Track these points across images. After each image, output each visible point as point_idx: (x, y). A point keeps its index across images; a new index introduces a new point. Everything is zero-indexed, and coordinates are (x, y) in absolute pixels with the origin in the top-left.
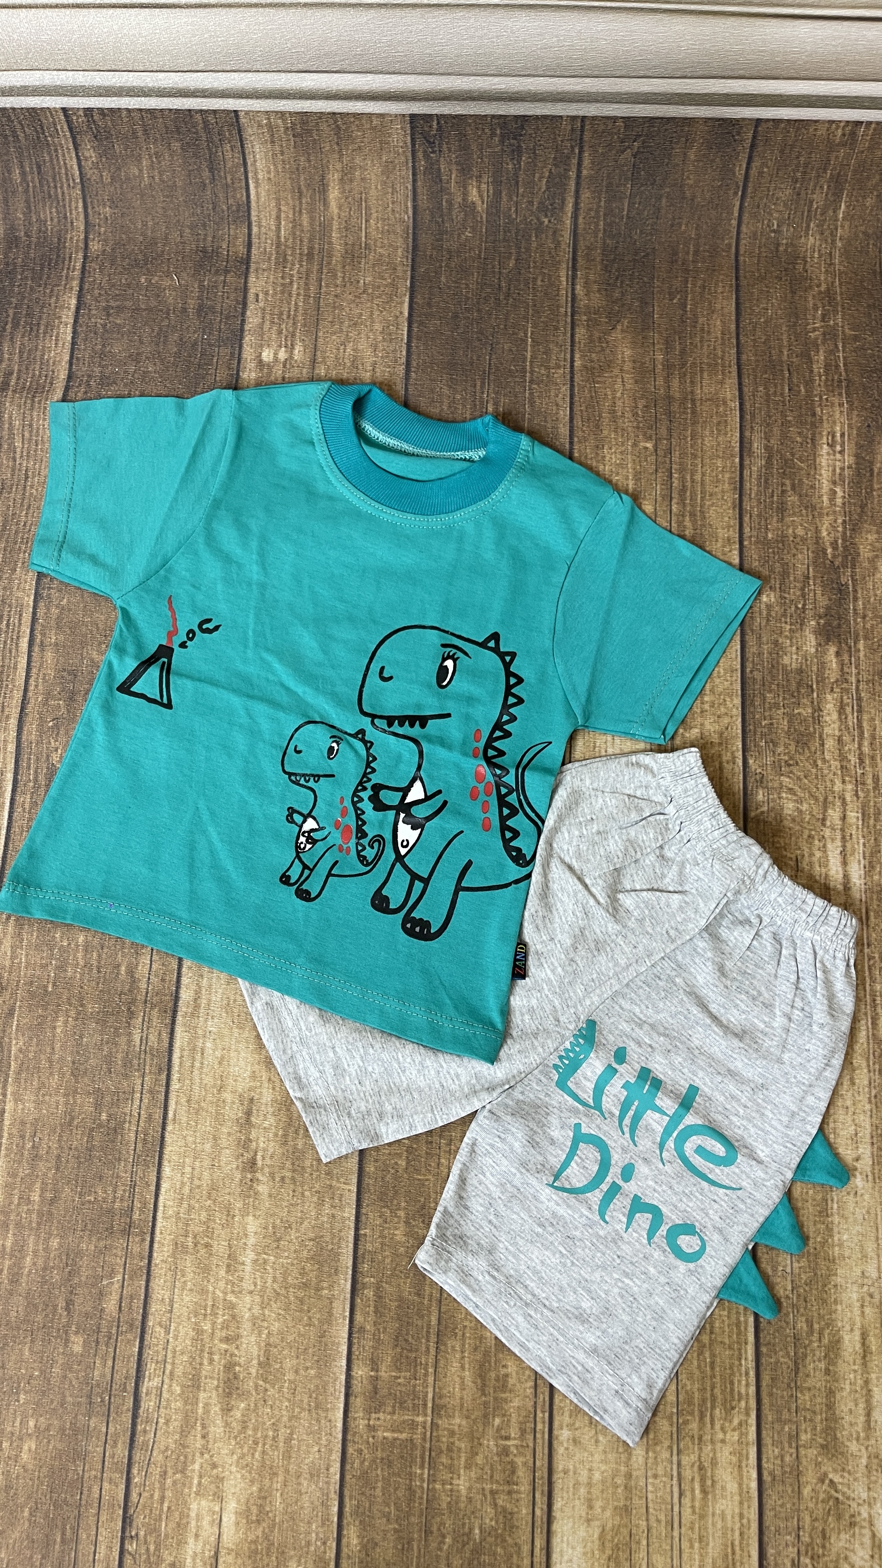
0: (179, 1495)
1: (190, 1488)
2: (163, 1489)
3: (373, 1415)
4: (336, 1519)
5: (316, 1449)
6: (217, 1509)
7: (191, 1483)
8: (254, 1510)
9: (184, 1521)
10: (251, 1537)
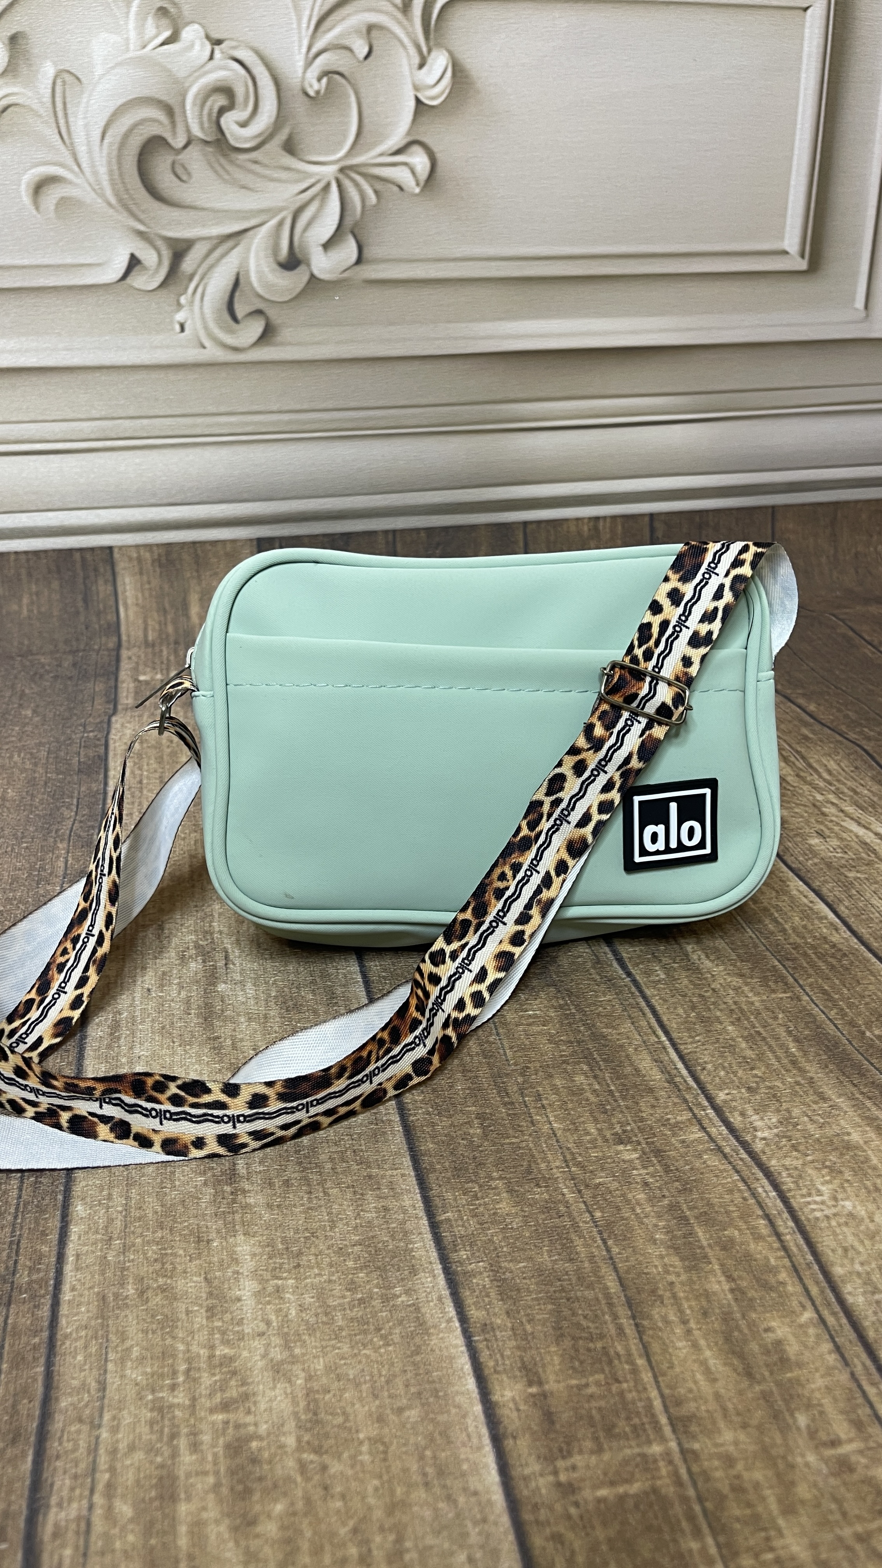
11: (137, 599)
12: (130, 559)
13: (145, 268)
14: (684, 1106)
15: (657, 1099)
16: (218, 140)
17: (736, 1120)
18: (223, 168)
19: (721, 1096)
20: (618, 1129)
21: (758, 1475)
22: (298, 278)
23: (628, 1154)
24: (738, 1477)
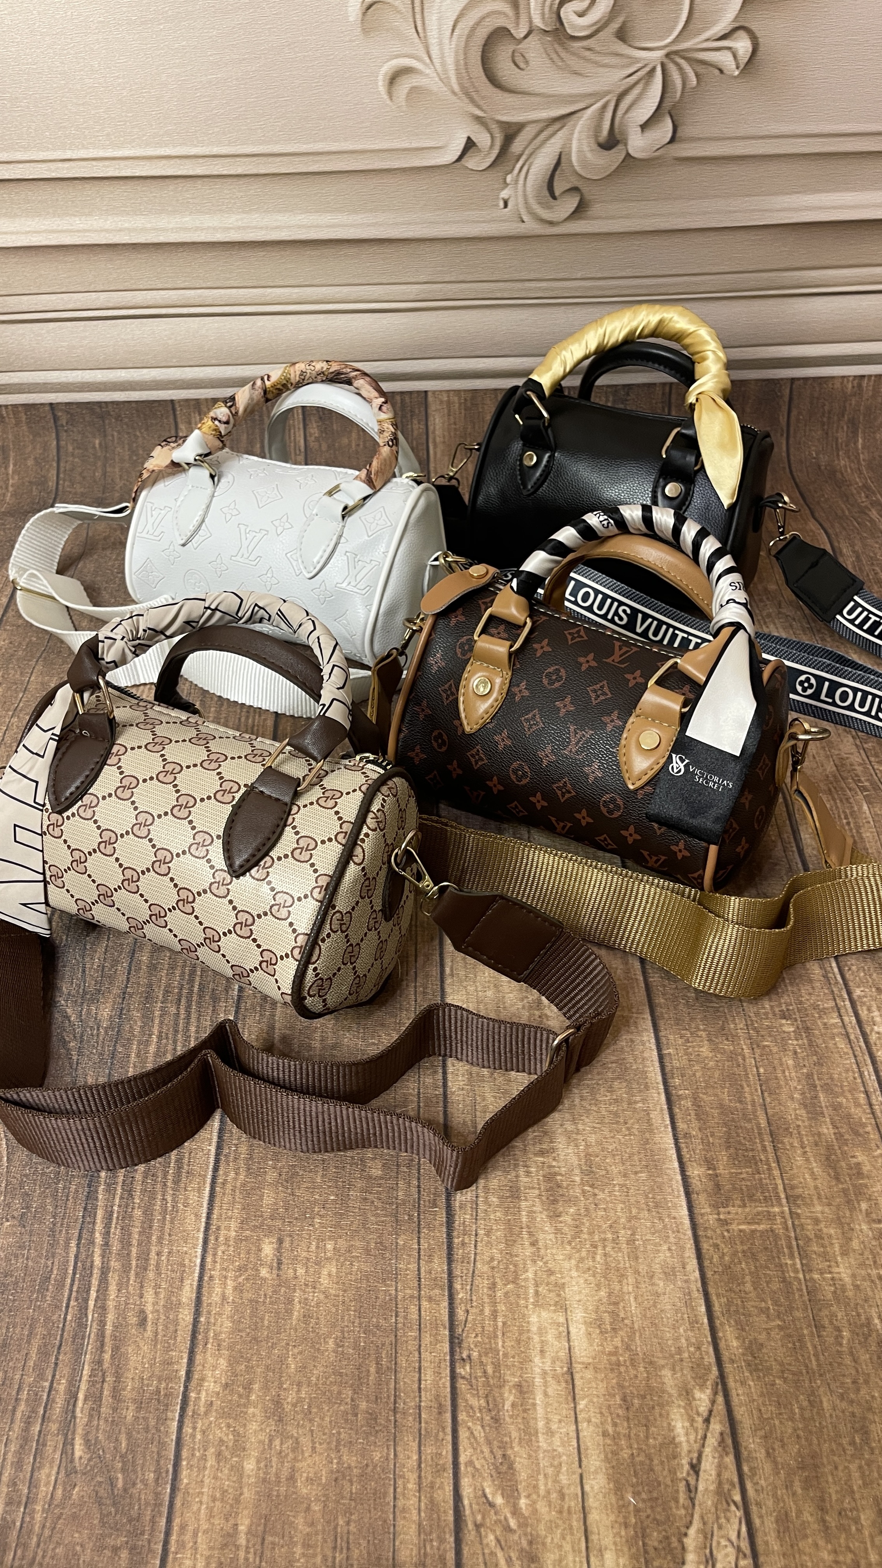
0: (513, 1308)
1: (526, 1299)
2: (494, 1303)
3: (721, 1210)
4: (706, 1321)
5: (665, 1247)
6: (562, 1320)
7: (526, 1293)
8: (607, 1318)
9: (524, 1337)
10: (609, 1348)
11: (444, 437)
12: (441, 402)
13: (480, 151)
14: (831, 997)
15: (813, 988)
16: (557, 29)
17: (863, 1013)
18: (557, 53)
19: (857, 992)
20: (784, 1007)
21: (832, 1231)
22: (616, 156)
23: (788, 1027)
24: (820, 1230)
